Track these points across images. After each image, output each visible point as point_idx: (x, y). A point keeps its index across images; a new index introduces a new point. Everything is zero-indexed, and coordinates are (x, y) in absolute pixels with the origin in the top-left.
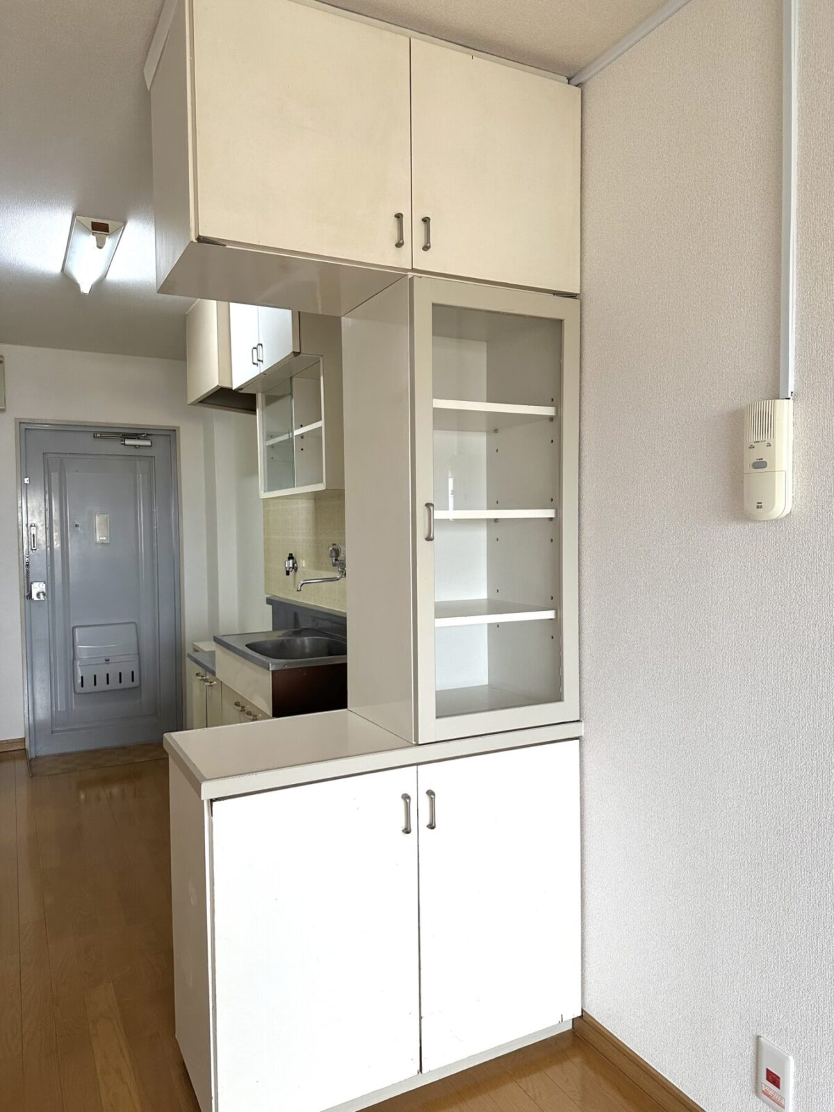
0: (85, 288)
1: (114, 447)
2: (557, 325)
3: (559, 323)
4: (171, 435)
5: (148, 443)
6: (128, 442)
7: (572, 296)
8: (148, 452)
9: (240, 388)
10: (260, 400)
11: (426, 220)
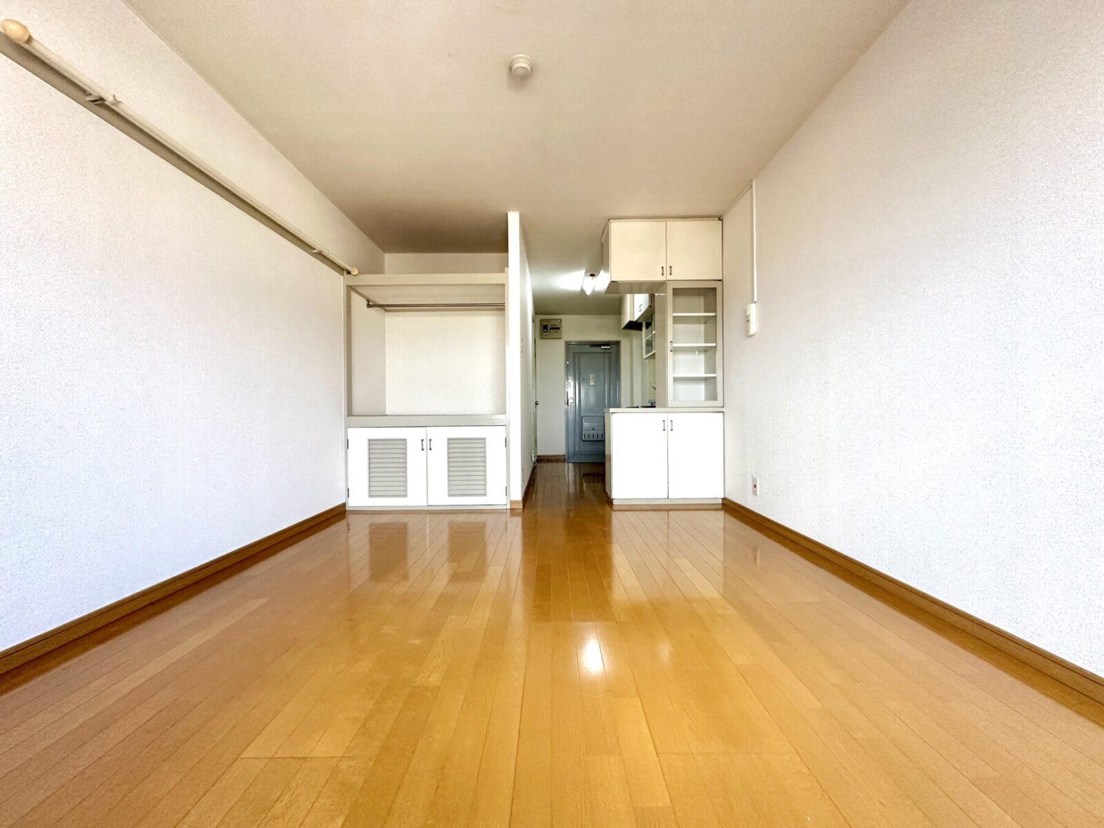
0: (588, 293)
1: (597, 349)
2: (714, 289)
3: (715, 289)
4: (617, 343)
5: (609, 347)
6: (602, 347)
7: (720, 280)
8: (609, 351)
9: (636, 321)
10: (644, 324)
11: (671, 267)
